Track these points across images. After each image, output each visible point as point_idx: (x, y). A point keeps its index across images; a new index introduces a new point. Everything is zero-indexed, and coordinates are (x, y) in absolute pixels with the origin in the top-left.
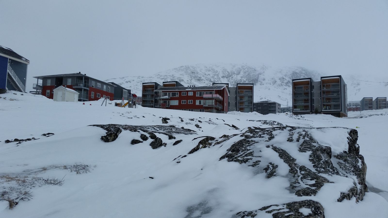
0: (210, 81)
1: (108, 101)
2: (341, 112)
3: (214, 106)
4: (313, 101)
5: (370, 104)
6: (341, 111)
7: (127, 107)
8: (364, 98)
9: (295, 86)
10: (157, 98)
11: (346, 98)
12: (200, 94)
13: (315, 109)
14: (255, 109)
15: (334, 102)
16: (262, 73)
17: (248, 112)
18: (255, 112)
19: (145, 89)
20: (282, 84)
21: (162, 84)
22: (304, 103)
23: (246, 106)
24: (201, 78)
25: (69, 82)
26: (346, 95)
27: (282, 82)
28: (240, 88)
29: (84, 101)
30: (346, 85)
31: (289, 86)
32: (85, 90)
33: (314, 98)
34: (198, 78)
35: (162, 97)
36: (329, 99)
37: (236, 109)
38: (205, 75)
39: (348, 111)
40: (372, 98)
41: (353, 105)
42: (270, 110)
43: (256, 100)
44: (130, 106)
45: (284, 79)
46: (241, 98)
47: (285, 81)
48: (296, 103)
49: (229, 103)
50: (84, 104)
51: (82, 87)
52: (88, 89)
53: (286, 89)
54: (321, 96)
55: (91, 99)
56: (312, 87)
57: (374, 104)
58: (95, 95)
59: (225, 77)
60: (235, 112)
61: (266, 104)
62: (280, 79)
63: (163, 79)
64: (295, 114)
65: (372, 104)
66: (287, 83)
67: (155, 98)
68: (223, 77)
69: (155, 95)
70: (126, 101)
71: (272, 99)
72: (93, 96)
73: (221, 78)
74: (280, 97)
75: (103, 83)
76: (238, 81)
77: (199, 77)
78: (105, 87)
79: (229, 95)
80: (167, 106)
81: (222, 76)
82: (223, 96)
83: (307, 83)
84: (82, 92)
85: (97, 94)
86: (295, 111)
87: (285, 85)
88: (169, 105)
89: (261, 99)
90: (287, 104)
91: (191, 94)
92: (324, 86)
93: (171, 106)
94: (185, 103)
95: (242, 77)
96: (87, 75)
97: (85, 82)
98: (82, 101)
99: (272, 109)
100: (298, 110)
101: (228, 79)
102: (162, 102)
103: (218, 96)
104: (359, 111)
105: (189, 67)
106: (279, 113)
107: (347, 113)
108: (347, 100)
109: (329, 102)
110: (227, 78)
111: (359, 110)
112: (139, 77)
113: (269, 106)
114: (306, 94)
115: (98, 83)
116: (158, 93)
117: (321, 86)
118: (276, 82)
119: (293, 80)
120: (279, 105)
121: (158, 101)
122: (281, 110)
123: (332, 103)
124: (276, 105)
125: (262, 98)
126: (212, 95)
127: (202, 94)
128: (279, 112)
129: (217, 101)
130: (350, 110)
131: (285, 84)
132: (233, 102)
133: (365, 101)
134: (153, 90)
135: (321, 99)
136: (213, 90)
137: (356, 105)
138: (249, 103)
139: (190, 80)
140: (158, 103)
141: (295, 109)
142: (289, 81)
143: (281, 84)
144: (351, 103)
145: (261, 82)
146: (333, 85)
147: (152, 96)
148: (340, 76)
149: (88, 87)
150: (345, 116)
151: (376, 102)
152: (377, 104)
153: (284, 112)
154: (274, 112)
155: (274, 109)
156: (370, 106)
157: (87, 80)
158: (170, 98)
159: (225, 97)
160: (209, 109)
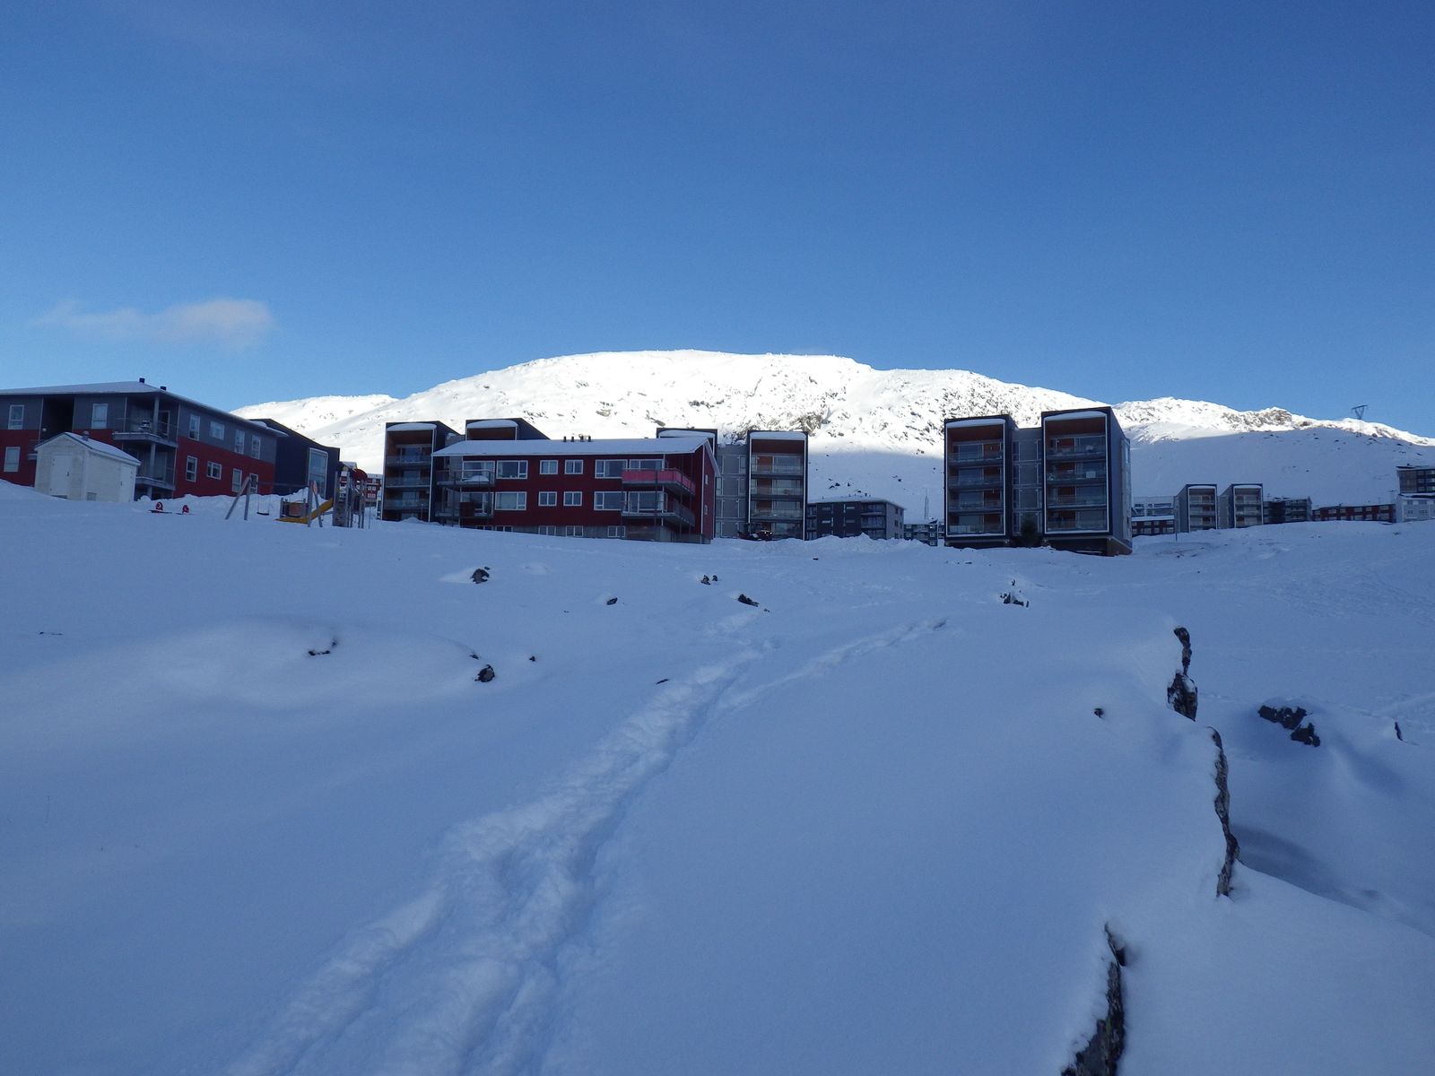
0: (648, 417)
1: (256, 497)
2: (1110, 538)
3: (662, 514)
4: (1016, 497)
6: (1111, 533)
7: (328, 519)
8: (1188, 485)
9: (955, 443)
10: (444, 482)
11: (1127, 485)
12: (612, 469)
13: (1019, 523)
16: (837, 394)
19: (398, 445)
21: (461, 429)
22: (986, 504)
24: (612, 405)
25: (100, 416)
26: (1127, 477)
27: (908, 427)
28: (759, 446)
30: (1129, 440)
31: (931, 442)
33: (1020, 487)
34: (601, 405)
35: (464, 480)
36: (1067, 492)
38: (628, 394)
39: (1134, 536)
40: (1215, 485)
42: (865, 531)
43: (819, 490)
44: (340, 519)
45: (913, 414)
46: (764, 481)
47: (920, 425)
48: (956, 504)
52: (172, 444)
54: (1042, 480)
55: (183, 487)
56: (1011, 448)
57: (1222, 508)
58: (202, 469)
59: (703, 402)
61: (853, 508)
62: (900, 416)
64: (952, 545)
65: (1213, 507)
66: (926, 430)
67: (434, 483)
68: (694, 403)
69: (434, 471)
72: (191, 472)
73: (687, 407)
75: (232, 423)
77: (604, 403)
78: (240, 437)
79: (718, 473)
80: (484, 515)
83: (993, 432)
86: (953, 533)
87: (917, 439)
88: (490, 511)
91: (574, 468)
92: (1051, 444)
93: (498, 513)
94: (552, 501)
95: (764, 405)
96: (171, 390)
97: (163, 417)
98: (151, 493)
99: (875, 525)
100: (962, 530)
101: (714, 412)
102: (462, 498)
103: (678, 475)
104: (1172, 533)
106: (898, 541)
107: (1129, 540)
109: (1072, 502)
110: (709, 406)
111: (1170, 530)
113: (864, 513)
114: (993, 471)
115: (211, 423)
116: (448, 462)
117: (1041, 443)
119: (947, 421)
120: (899, 511)
121: (447, 493)
123: (1080, 505)
124: (886, 512)
127: (618, 471)
129: (674, 495)
130: (1140, 528)
132: (731, 499)
133: (1192, 499)
134: (430, 451)
135: (1041, 492)
136: (659, 457)
139: (571, 414)
140: (446, 500)
141: (953, 528)
142: (933, 425)
143: (906, 434)
144: (1143, 506)
145: (834, 427)
146: (1084, 443)
147: (426, 472)
148: (1107, 411)
149: (174, 437)
150: (1126, 551)
151: (1229, 499)
152: (1231, 508)
155: (880, 525)
156: (1208, 515)
157: (169, 412)
158: (493, 482)
159: (705, 479)
160: (645, 528)
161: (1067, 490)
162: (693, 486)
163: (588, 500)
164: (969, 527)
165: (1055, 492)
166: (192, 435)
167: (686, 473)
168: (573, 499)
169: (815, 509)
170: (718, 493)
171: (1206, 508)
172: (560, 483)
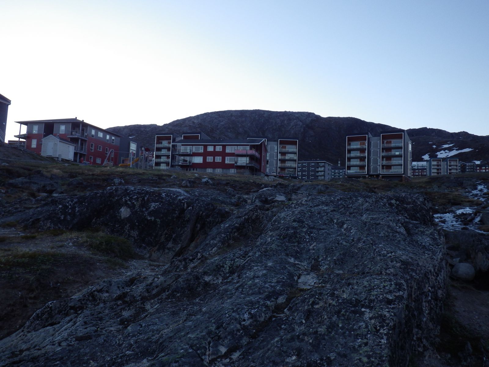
2: (403, 176)
3: (248, 165)
4: (371, 161)
6: (404, 174)
9: (350, 142)
10: (175, 153)
12: (231, 150)
13: (372, 170)
14: (300, 170)
19: (160, 141)
22: (360, 162)
25: (63, 130)
28: (282, 142)
32: (82, 140)
33: (372, 157)
35: (181, 152)
37: (276, 170)
42: (317, 172)
48: (350, 163)
49: (268, 162)
51: (79, 137)
52: (87, 139)
54: (380, 155)
55: (89, 153)
56: (370, 144)
58: (95, 148)
65: (440, 166)
67: (172, 153)
69: (172, 150)
72: (92, 148)
75: (105, 132)
78: (108, 137)
80: (188, 164)
82: (261, 154)
83: (364, 139)
84: (78, 143)
85: (97, 147)
88: (190, 162)
91: (219, 149)
92: (383, 143)
93: (193, 164)
94: (211, 160)
96: (85, 121)
97: (83, 130)
98: (79, 154)
99: (321, 170)
100: (352, 172)
102: (181, 158)
103: (253, 152)
109: (389, 162)
113: (318, 166)
114: (362, 151)
115: (98, 132)
116: (177, 146)
117: (380, 142)
120: (330, 165)
121: (176, 157)
122: (332, 172)
124: (325, 166)
126: (246, 151)
127: (233, 149)
128: (328, 174)
129: (252, 157)
132: (272, 160)
133: (433, 163)
134: (169, 143)
135: (380, 159)
136: (248, 145)
140: (176, 159)
141: (349, 171)
147: (168, 149)
149: (86, 137)
150: (408, 180)
151: (446, 163)
156: (439, 168)
157: (85, 128)
158: (191, 153)
159: (263, 154)
160: (243, 169)
161: (389, 158)
162: (259, 156)
163: (224, 160)
164: (354, 171)
165: (385, 159)
166: (93, 136)
167: (257, 151)
168: (218, 159)
169: (301, 164)
170: (268, 158)
171: (438, 166)
172: (214, 154)
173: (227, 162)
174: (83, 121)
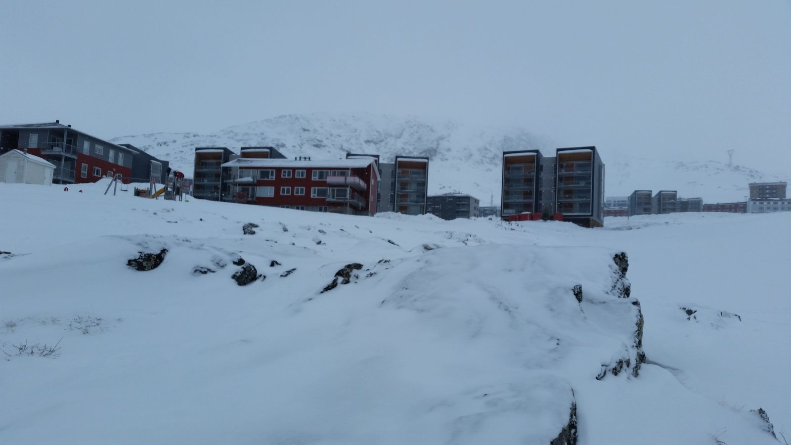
0: (342, 149)
1: (120, 185)
2: (591, 218)
3: (348, 200)
4: (541, 195)
5: (646, 204)
6: (592, 215)
7: (161, 198)
8: (636, 191)
9: (508, 165)
10: (228, 181)
11: (602, 190)
12: (321, 176)
13: (542, 210)
14: (430, 209)
15: (579, 197)
16: (445, 138)
17: (416, 214)
18: (429, 215)
19: (202, 161)
20: (484, 159)
21: (238, 152)
22: (524, 198)
23: (411, 202)
24: (322, 141)
25: (34, 141)
26: (602, 185)
27: (483, 157)
28: (402, 165)
29: (65, 183)
30: (604, 165)
31: (496, 165)
32: (67, 159)
33: (543, 189)
34: (316, 141)
35: (239, 180)
36: (569, 192)
37: (392, 208)
38: (331, 135)
39: (604, 216)
40: (651, 191)
41: (615, 205)
42: (458, 212)
43: (434, 190)
44: (169, 196)
45: (486, 149)
46: (404, 185)
47: (490, 155)
48: (508, 199)
49: (379, 195)
50: (66, 189)
51: (61, 153)
53: (491, 170)
54: (555, 186)
55: (79, 180)
56: (539, 168)
57: (655, 203)
58: (90, 171)
59: (372, 141)
60: (391, 214)
61: (452, 199)
62: (479, 150)
63: (241, 140)
64: (505, 220)
65: (649, 203)
66: (494, 158)
67: (222, 181)
68: (368, 142)
69: (223, 175)
70: (160, 187)
71: (463, 190)
72: (84, 172)
73: (363, 143)
74: (478, 185)
75: (107, 146)
76: (397, 152)
77: (318, 140)
78: (112, 153)
79: (379, 179)
80: (250, 199)
81: (366, 139)
82: (367, 182)
83: (530, 160)
84: (61, 164)
85: (94, 170)
86: (505, 214)
87: (488, 163)
88: (254, 196)
89: (441, 188)
90: (492, 201)
91: (301, 175)
92: (561, 166)
93: (258, 198)
94: (288, 192)
95: (405, 143)
96: (72, 127)
97: (69, 142)
98: (61, 182)
99: (463, 210)
100: (511, 212)
101: (378, 146)
102: (238, 189)
103: (357, 179)
104: (626, 216)
105: (297, 118)
106: (476, 218)
107: (602, 219)
108: (604, 196)
109: (570, 198)
110: (375, 143)
111: (624, 214)
112: (187, 136)
113: (458, 203)
114: (529, 181)
115: (96, 146)
116: (231, 170)
117: (556, 165)
118: (471, 155)
119: (505, 153)
120: (477, 201)
121: (230, 187)
122: (480, 212)
123: (576, 200)
124: (469, 202)
125: (444, 187)
126: (344, 178)
127: (324, 176)
128: (475, 215)
129: (355, 190)
130: (609, 213)
131: (488, 160)
132: (386, 194)
133: (638, 198)
134: (220, 164)
135: (554, 192)
136: (348, 169)
137: (621, 203)
138: (418, 196)
139: (300, 146)
140: (229, 190)
141: (506, 211)
142: (496, 156)
143: (482, 160)
144: (611, 201)
145: (443, 155)
146: (580, 166)
147: (217, 176)
148: (593, 148)
149: (75, 152)
150: (599, 225)
151: (658, 199)
152: (659, 204)
153: (485, 215)
154: (466, 214)
155: (465, 210)
156: (647, 206)
157: (72, 139)
158: (255, 181)
159: (372, 182)
160: (339, 207)
162: (366, 185)
164: (514, 211)
166: (85, 152)
167: (362, 178)
168: (300, 191)
169: (432, 200)
170: (379, 190)
172: (293, 182)
173: (313, 195)
174: (70, 126)
